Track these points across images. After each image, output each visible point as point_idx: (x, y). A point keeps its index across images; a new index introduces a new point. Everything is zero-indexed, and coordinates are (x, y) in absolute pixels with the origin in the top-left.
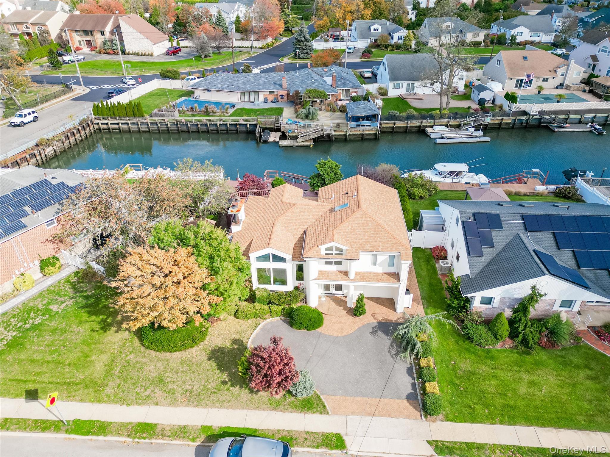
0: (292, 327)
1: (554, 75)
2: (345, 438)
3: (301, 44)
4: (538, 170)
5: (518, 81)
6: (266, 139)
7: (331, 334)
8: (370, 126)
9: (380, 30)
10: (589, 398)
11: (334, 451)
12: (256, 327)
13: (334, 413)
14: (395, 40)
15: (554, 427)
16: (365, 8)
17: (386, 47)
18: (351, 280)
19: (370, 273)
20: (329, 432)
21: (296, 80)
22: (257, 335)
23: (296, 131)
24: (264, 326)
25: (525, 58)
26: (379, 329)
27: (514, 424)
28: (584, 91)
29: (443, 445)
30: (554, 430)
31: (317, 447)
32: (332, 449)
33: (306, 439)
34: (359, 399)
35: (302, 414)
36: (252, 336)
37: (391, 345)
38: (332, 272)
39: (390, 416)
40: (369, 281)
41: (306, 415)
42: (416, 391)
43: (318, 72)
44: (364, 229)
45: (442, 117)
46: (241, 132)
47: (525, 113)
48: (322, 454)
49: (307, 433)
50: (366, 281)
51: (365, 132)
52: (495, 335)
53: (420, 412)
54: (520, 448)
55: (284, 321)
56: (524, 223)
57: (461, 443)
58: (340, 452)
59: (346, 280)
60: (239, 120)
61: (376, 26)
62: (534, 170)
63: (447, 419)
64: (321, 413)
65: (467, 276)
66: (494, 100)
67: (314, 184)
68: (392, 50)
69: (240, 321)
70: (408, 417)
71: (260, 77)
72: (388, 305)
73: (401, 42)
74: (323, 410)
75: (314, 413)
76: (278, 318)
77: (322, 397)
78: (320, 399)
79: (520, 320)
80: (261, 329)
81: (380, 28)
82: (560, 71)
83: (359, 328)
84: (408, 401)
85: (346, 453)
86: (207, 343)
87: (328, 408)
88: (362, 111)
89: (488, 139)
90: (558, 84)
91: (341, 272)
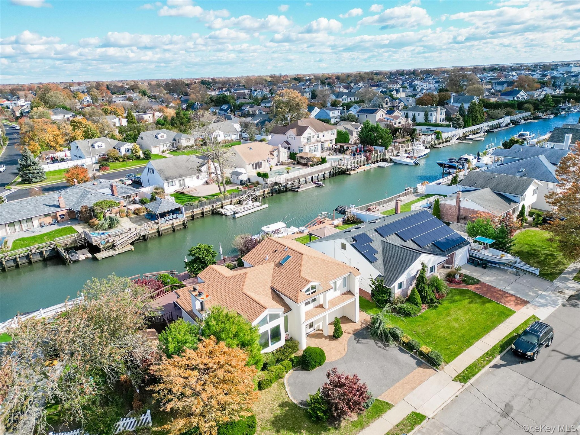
0: (309, 371)
1: (272, 157)
2: (418, 412)
3: (29, 168)
4: (325, 213)
5: (253, 165)
6: (77, 258)
7: (337, 359)
8: (177, 218)
9: (104, 147)
10: (480, 312)
11: (422, 423)
12: (284, 387)
13: (396, 403)
14: (123, 152)
15: (485, 334)
16: (74, 130)
17: (117, 159)
18: (328, 309)
19: (334, 299)
20: (406, 415)
21: (72, 198)
22: (290, 391)
23: (110, 241)
24: (288, 383)
25: (250, 149)
26: (359, 338)
27: (473, 344)
28: (294, 164)
29: (461, 376)
30: (487, 336)
31: (413, 429)
32: (420, 423)
33: (401, 430)
34: (397, 385)
35: (380, 418)
36: (288, 394)
37: (376, 343)
38: (312, 310)
39: (422, 382)
40: (339, 304)
41: (383, 416)
42: (417, 359)
43: (88, 186)
44: (318, 266)
45: (226, 198)
46: (35, 262)
47: (276, 184)
48: (419, 431)
49: (397, 426)
50: (337, 305)
51: (175, 225)
52: (416, 304)
53: (432, 368)
54: (487, 353)
55: (297, 370)
56: (379, 234)
57: (466, 369)
58: (425, 421)
59: (325, 311)
60: (30, 250)
61: (99, 143)
62: (323, 213)
63: (447, 363)
64: (390, 409)
65: (379, 276)
66: (249, 179)
67: (195, 269)
68: (124, 161)
69: (266, 390)
70: (430, 376)
71: (27, 203)
72: (345, 321)
73: (129, 153)
74: (388, 406)
75: (386, 412)
76: (291, 371)
77: (379, 398)
78: (380, 401)
79: (424, 288)
80: (288, 385)
81: (103, 145)
82: (275, 153)
83: (347, 345)
84: (420, 367)
85: (429, 419)
86: (260, 423)
87: (389, 402)
88: (167, 207)
89: (266, 206)
90: (276, 162)
91: (317, 307)
